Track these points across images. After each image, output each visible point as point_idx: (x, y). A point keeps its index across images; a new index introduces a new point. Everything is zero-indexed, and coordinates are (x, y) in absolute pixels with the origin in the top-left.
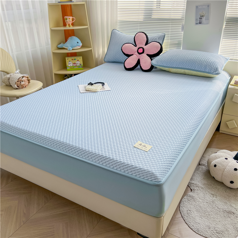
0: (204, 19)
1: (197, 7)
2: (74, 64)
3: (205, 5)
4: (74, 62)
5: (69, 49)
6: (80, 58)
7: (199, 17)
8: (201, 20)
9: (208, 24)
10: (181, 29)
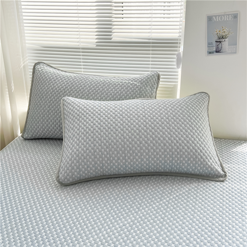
0: (225, 44)
1: (210, 19)
3: (229, 15)
7: (216, 38)
8: (220, 46)
9: (235, 53)
10: (175, 63)
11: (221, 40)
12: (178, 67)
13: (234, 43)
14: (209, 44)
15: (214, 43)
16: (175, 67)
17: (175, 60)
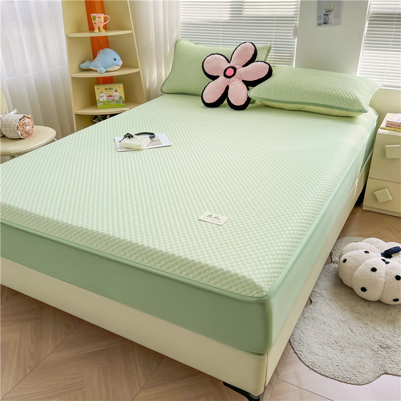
0: (331, 17)
2: (108, 96)
4: (108, 93)
5: (101, 71)
6: (120, 87)
7: (324, 12)
8: (327, 18)
9: (339, 24)
10: (292, 34)
11: (328, 13)
12: (295, 38)
13: (338, 16)
14: (319, 17)
15: (323, 16)
16: (292, 37)
17: (292, 31)
